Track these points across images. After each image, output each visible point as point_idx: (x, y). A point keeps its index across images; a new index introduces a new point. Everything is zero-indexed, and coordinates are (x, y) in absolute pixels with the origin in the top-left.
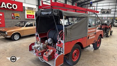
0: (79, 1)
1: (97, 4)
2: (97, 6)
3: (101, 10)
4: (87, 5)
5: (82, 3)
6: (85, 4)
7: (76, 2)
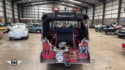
0: (20, 2)
1: (38, 7)
2: (38, 10)
3: (43, 13)
4: (28, 7)
5: (23, 4)
6: (26, 6)
7: (16, 2)
